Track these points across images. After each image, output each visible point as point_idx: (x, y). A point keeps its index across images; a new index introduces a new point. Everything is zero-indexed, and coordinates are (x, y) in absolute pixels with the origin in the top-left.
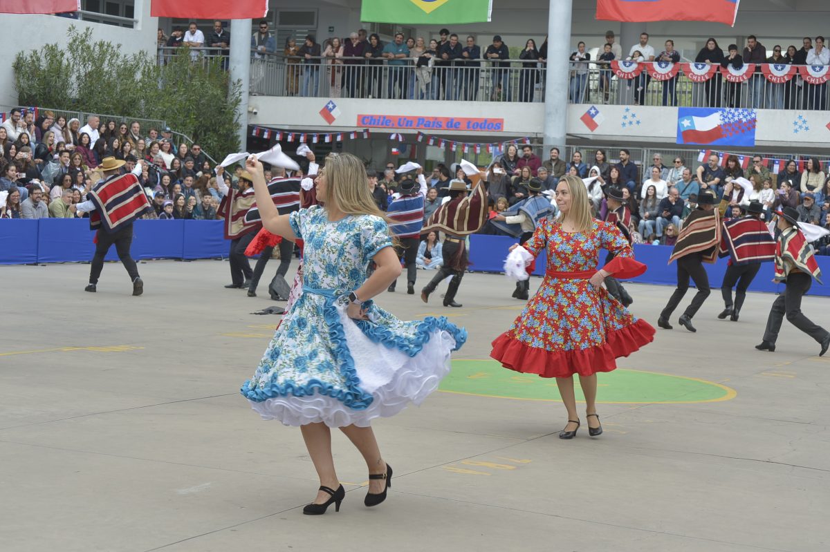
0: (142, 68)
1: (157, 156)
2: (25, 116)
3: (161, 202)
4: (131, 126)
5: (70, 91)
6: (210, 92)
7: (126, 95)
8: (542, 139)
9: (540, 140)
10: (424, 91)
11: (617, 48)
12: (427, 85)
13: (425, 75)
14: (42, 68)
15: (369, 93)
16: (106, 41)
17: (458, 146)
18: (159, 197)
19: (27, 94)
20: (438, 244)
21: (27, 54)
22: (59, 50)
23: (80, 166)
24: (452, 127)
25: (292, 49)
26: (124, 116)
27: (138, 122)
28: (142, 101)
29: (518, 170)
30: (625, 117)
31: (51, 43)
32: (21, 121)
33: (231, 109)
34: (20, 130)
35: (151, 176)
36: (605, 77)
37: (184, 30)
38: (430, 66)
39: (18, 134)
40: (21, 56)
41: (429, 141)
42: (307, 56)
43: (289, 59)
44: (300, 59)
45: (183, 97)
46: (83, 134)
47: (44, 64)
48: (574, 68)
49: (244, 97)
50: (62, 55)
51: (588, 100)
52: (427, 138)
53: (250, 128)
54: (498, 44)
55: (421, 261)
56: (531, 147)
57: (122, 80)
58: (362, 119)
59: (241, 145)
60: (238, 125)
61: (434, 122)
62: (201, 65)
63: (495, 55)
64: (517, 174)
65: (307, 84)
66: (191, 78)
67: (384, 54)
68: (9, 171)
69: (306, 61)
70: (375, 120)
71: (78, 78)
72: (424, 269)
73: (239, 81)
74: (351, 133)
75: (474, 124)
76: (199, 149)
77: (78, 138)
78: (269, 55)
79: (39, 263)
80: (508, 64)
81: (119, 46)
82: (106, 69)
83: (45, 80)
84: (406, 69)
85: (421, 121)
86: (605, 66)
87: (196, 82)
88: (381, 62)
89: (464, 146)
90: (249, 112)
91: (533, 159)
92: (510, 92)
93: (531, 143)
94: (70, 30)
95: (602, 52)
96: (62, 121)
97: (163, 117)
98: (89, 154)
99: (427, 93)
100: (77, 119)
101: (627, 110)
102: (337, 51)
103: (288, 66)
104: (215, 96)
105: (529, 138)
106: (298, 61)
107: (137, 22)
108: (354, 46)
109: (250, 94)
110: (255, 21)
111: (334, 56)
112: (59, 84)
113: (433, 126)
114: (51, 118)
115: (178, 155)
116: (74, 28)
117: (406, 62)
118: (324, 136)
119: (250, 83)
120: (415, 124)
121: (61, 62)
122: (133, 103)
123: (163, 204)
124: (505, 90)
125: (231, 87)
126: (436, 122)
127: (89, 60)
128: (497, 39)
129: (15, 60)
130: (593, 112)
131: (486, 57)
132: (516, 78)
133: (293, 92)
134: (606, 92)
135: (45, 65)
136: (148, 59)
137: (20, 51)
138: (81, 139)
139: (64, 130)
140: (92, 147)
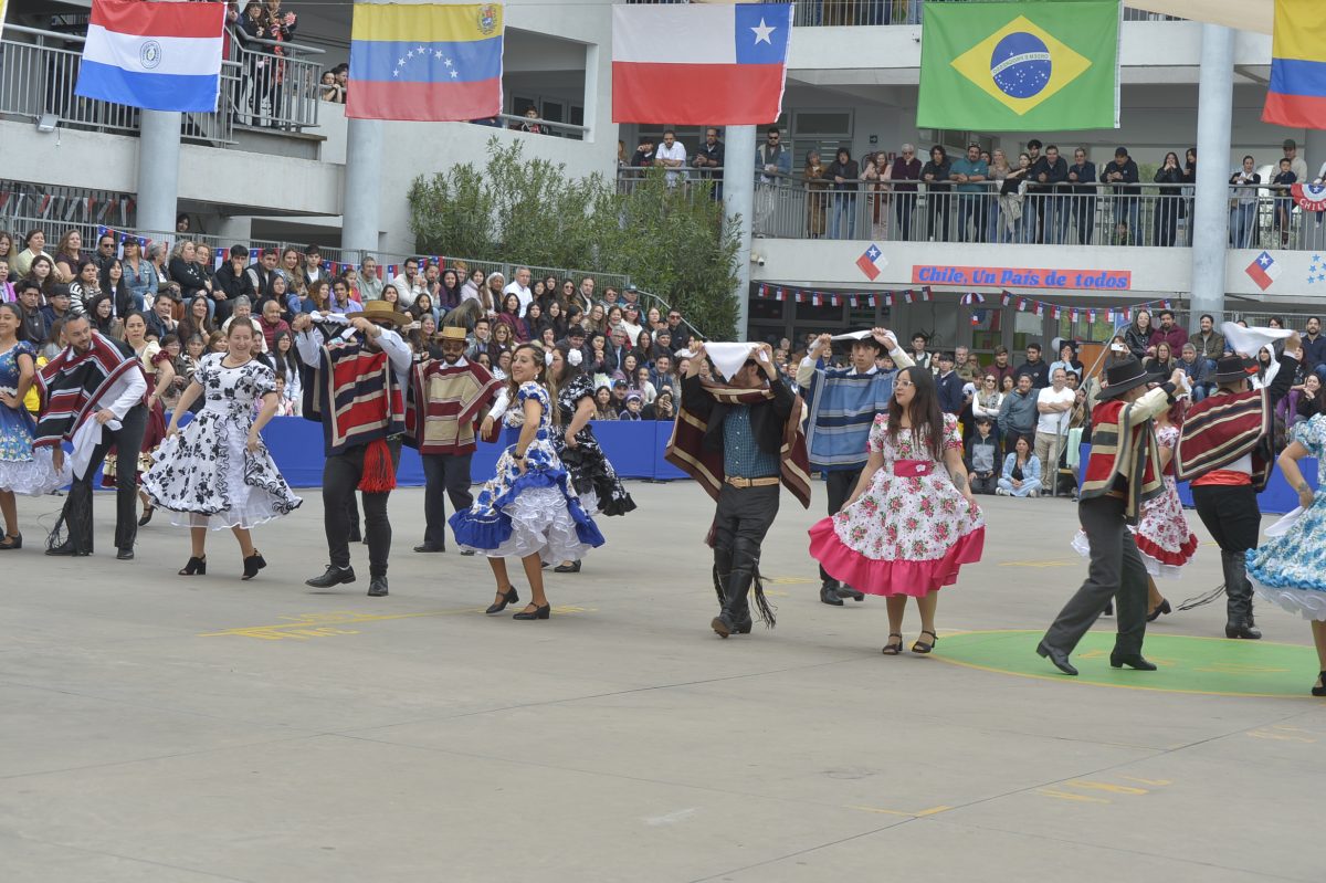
0: (595, 199)
1: (618, 327)
2: (426, 269)
3: (621, 394)
4: (581, 282)
5: (491, 232)
6: (695, 233)
7: (571, 237)
8: (1189, 301)
9: (1186, 304)
10: (1012, 230)
11: (1299, 166)
12: (1017, 222)
13: (1013, 207)
14: (450, 199)
15: (930, 234)
16: (543, 159)
17: (1062, 312)
18: (619, 388)
19: (428, 237)
20: (1033, 458)
21: (429, 179)
22: (475, 173)
23: (505, 342)
24: (1053, 283)
25: (816, 168)
26: (567, 268)
27: (591, 278)
28: (595, 247)
29: (1153, 348)
30: (1313, 269)
31: (464, 163)
32: (420, 276)
33: (725, 257)
34: (417, 290)
35: (608, 357)
36: (1282, 208)
37: (656, 142)
38: (1020, 193)
39: (415, 296)
40: (420, 182)
41: (1018, 304)
42: (839, 179)
43: (811, 184)
44: (828, 184)
45: (655, 240)
46: (509, 295)
47: (452, 193)
48: (1235, 195)
49: (745, 240)
50: (479, 179)
51: (1256, 243)
52: (1017, 300)
53: (754, 286)
54: (1123, 160)
55: (1008, 483)
56: (1172, 314)
57: (566, 216)
58: (920, 272)
59: (740, 310)
60: (736, 282)
61: (1026, 277)
62: (682, 194)
63: (1117, 175)
64: (1150, 354)
65: (838, 221)
66: (667, 212)
67: (952, 176)
69: (837, 186)
70: (939, 273)
71: (502, 213)
72: (1012, 495)
73: (737, 216)
74: (905, 292)
75: (1086, 280)
76: (678, 317)
77: (502, 301)
78: (781, 178)
80: (1137, 190)
81: (562, 167)
82: (542, 201)
83: (454, 217)
84: (985, 197)
85: (1008, 275)
86: (1283, 193)
87: (674, 219)
88: (948, 188)
89: (1071, 312)
90: (752, 262)
91: (1176, 331)
92: (1140, 231)
93: (1172, 307)
94: (491, 144)
95: (1278, 171)
96: (479, 276)
97: (626, 270)
98: (518, 324)
99: (1017, 233)
100: (500, 274)
101: (1316, 258)
102: (883, 172)
103: (810, 193)
104: (702, 239)
105: (1169, 300)
106: (825, 186)
107: (588, 130)
108: (908, 163)
109: (754, 235)
110: (761, 129)
111: (878, 179)
112: (474, 222)
113: (1025, 283)
114: (462, 271)
115: (648, 327)
116: (496, 140)
117: (984, 188)
118: (867, 297)
119: (754, 219)
120: (998, 280)
121: (478, 188)
122: (582, 249)
123: (625, 398)
124: (1133, 229)
125: (726, 225)
126: (1029, 277)
127: (517, 188)
128: (1121, 152)
129: (410, 188)
130: (1264, 260)
131: (1104, 179)
132: (1149, 211)
133: (816, 232)
134: (1284, 231)
135: (454, 195)
136: (604, 185)
137: (419, 175)
138: (506, 302)
139: (481, 288)
140: (522, 314)
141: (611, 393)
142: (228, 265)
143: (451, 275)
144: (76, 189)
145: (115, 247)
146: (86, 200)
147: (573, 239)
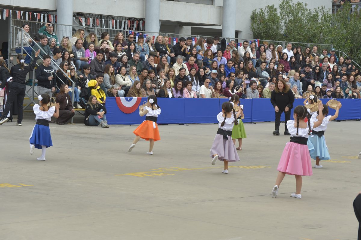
3: (325, 89)
4: (313, 47)
7: (310, 31)
14: (266, 18)
18: (324, 87)
19: (257, 32)
21: (258, 11)
22: (275, 8)
26: (308, 42)
27: (316, 46)
31: (271, 5)
40: (255, 12)
46: (284, 53)
47: (266, 16)
50: (276, 10)
68: (240, 75)
71: (285, 23)
77: (281, 55)
79: (253, 122)
83: (266, 25)
87: (352, 23)
96: (272, 47)
97: (332, 43)
98: (287, 64)
100: (281, 46)
112: (274, 27)
114: (266, 45)
115: (339, 64)
123: (326, 91)
129: (250, 14)
135: (267, 16)
137: (254, 10)
138: (283, 56)
139: (273, 51)
140: (289, 60)
141: (321, 89)
142: (178, 44)
143: (263, 47)
144: (123, 17)
145: (135, 38)
146: (127, 21)
147: (311, 32)
